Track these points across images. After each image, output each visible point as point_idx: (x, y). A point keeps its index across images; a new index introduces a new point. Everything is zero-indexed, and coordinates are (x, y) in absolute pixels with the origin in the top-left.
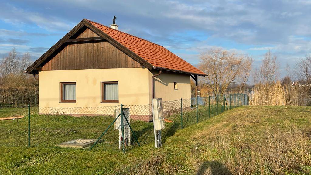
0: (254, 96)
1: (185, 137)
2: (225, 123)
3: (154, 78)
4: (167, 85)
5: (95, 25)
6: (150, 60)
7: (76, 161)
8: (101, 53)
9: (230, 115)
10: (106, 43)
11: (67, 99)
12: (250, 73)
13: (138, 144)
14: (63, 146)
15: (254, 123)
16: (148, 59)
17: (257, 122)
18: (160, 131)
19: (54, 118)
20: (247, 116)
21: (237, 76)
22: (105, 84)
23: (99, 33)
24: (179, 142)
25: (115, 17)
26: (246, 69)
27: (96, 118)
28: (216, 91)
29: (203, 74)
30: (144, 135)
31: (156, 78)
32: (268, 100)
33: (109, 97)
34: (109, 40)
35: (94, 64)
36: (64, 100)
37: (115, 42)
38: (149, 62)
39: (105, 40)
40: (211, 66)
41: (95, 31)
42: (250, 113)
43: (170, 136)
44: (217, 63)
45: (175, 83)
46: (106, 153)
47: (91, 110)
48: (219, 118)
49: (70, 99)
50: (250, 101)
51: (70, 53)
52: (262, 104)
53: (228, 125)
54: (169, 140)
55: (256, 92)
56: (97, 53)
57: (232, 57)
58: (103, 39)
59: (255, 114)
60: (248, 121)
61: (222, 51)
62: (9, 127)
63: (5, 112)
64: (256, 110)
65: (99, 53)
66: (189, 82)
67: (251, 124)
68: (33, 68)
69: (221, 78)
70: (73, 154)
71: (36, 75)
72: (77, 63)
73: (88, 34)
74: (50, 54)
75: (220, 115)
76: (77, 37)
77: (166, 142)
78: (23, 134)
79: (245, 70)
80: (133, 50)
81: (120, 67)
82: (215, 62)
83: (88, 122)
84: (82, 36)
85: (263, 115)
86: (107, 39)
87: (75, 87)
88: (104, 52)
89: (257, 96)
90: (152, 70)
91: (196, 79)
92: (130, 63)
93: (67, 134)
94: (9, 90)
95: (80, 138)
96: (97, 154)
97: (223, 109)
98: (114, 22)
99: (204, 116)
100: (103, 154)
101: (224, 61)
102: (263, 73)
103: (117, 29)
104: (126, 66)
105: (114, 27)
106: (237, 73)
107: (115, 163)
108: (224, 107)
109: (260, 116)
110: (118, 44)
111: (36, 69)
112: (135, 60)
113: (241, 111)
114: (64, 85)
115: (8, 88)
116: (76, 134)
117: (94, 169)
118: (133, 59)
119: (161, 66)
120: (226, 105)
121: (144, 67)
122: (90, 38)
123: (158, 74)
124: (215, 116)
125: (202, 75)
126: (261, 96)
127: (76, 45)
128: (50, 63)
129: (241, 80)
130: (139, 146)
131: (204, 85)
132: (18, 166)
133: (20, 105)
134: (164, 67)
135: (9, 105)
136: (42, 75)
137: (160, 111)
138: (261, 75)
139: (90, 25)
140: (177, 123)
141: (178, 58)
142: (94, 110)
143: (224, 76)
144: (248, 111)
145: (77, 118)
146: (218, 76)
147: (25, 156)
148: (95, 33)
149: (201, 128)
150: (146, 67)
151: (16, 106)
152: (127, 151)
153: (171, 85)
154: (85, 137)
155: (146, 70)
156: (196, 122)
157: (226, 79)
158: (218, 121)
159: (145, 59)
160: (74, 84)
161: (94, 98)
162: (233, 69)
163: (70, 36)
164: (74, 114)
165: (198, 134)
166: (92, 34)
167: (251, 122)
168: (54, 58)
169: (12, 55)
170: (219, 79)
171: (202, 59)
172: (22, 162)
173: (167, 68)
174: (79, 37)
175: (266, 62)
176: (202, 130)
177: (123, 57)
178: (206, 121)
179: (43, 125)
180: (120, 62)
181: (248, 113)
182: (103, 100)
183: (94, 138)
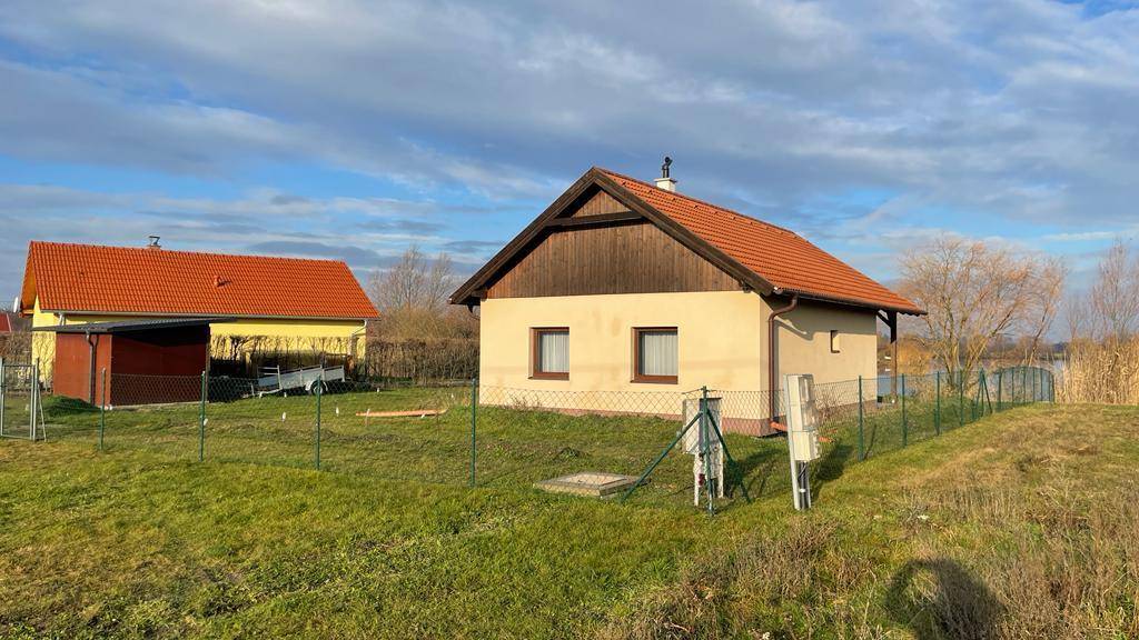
0: (1070, 378)
1: (875, 485)
2: (990, 450)
3: (777, 318)
4: (809, 337)
5: (619, 181)
6: (765, 270)
7: (591, 529)
8: (632, 252)
9: (1001, 427)
10: (645, 226)
11: (547, 368)
12: (1059, 307)
13: (746, 495)
14: (553, 488)
15: (1081, 453)
16: (760, 269)
17: (1088, 452)
18: (809, 464)
19: (517, 417)
20: (1057, 434)
21: (1015, 315)
22: (641, 333)
23: (629, 202)
24: (860, 496)
25: (668, 160)
26: (1046, 295)
27: (620, 421)
28: (950, 357)
29: (914, 308)
30: (755, 472)
31: (780, 319)
32: (1115, 387)
33: (653, 366)
34: (657, 221)
35: (615, 282)
36: (538, 372)
37: (672, 224)
38: (763, 276)
39: (643, 220)
40: (936, 285)
41: (620, 195)
42: (1064, 423)
43: (829, 480)
44: (953, 276)
45: (833, 333)
46: (663, 514)
47: (607, 401)
48: (967, 434)
49: (554, 370)
50: (1058, 389)
51: (555, 254)
52: (1096, 400)
53: (1001, 458)
54: (829, 489)
55: (1076, 365)
56: (624, 253)
57: (1000, 258)
58: (638, 218)
59: (1080, 427)
60: (1061, 447)
61: (969, 243)
62: (415, 435)
63: (399, 398)
64: (1082, 418)
65: (627, 254)
66: (872, 331)
67: (1072, 458)
68: (469, 292)
69: (964, 320)
70: (579, 512)
71: (474, 307)
72: (573, 278)
73: (602, 205)
74: (508, 256)
75: (968, 428)
76: (575, 213)
77: (820, 496)
78: (451, 452)
79: (1043, 297)
80: (719, 244)
81: (681, 289)
82: (945, 275)
83: (600, 431)
84: (585, 211)
85: (1107, 433)
86: (651, 217)
87: (567, 341)
88: (641, 251)
89: (1079, 375)
90: (771, 298)
91: (892, 322)
92: (710, 278)
93: (556, 459)
94: (403, 345)
95: (589, 471)
96: (640, 516)
97: (976, 411)
98: (666, 173)
99: (920, 429)
100: (655, 517)
101: (974, 272)
102: (1099, 306)
103: (673, 191)
104: (699, 286)
105: (664, 185)
106: (1015, 306)
107: (692, 542)
108: (980, 404)
109: (1097, 436)
110: (680, 228)
111: (474, 294)
112: (721, 269)
113: (1032, 416)
114: (540, 333)
115: (402, 340)
116: (579, 459)
117: (639, 553)
118: (718, 267)
119: (796, 288)
120: (985, 400)
121: (747, 288)
122: (607, 215)
123: (788, 308)
124: (953, 428)
125: (910, 313)
126: (1093, 376)
127: (570, 233)
128: (508, 278)
129: (1028, 328)
130: (749, 501)
131: (914, 339)
132: (456, 532)
133: (431, 381)
134: (804, 289)
135: (406, 382)
136: (489, 308)
137: (808, 408)
138: (1093, 313)
139: (608, 181)
140: (844, 443)
141: (840, 264)
142: (615, 401)
143: (975, 317)
144: (1056, 419)
145: (572, 418)
146: (958, 316)
147: (467, 508)
148: (620, 202)
149: (917, 462)
150: (752, 289)
151: (420, 383)
152: (717, 512)
153: (822, 337)
154: (602, 470)
155: (754, 297)
156: (901, 444)
157: (981, 324)
158: (968, 445)
159: (751, 268)
160: (564, 331)
161: (615, 370)
162: (1002, 294)
163: (557, 212)
164: (566, 410)
165: (913, 478)
166: (611, 204)
167: (1073, 451)
168: (517, 267)
169: (411, 261)
170: (959, 324)
171: (907, 265)
172: (462, 522)
173: (811, 291)
174: (580, 213)
175: (1110, 276)
176: (923, 468)
177: (690, 262)
178: (931, 443)
179: (494, 434)
180: (681, 277)
181: (1056, 425)
182: (636, 376)
183: (624, 472)
